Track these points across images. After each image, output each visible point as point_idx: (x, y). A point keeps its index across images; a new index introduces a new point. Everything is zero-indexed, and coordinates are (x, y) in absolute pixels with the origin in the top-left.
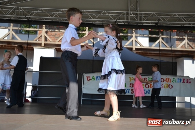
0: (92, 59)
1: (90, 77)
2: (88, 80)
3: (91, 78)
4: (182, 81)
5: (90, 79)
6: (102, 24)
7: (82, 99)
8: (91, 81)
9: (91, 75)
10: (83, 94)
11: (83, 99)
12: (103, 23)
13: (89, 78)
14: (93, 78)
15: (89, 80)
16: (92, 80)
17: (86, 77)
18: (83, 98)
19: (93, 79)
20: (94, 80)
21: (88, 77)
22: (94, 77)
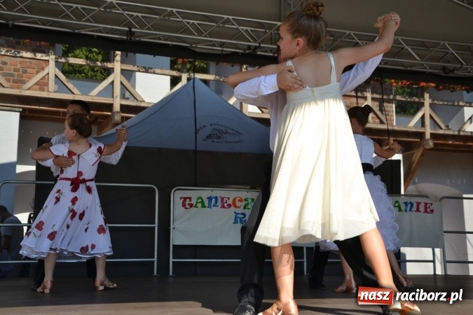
0: (194, 149)
1: (190, 199)
2: (186, 208)
3: (194, 202)
4: (414, 208)
5: (191, 205)
6: (220, 52)
7: (171, 260)
8: (193, 209)
9: (194, 194)
10: (174, 246)
11: (173, 262)
12: (222, 51)
13: (188, 201)
14: (200, 200)
15: (188, 206)
16: (196, 206)
17: (181, 198)
18: (173, 258)
19: (199, 205)
20: (203, 206)
21: (185, 199)
22: (201, 198)
